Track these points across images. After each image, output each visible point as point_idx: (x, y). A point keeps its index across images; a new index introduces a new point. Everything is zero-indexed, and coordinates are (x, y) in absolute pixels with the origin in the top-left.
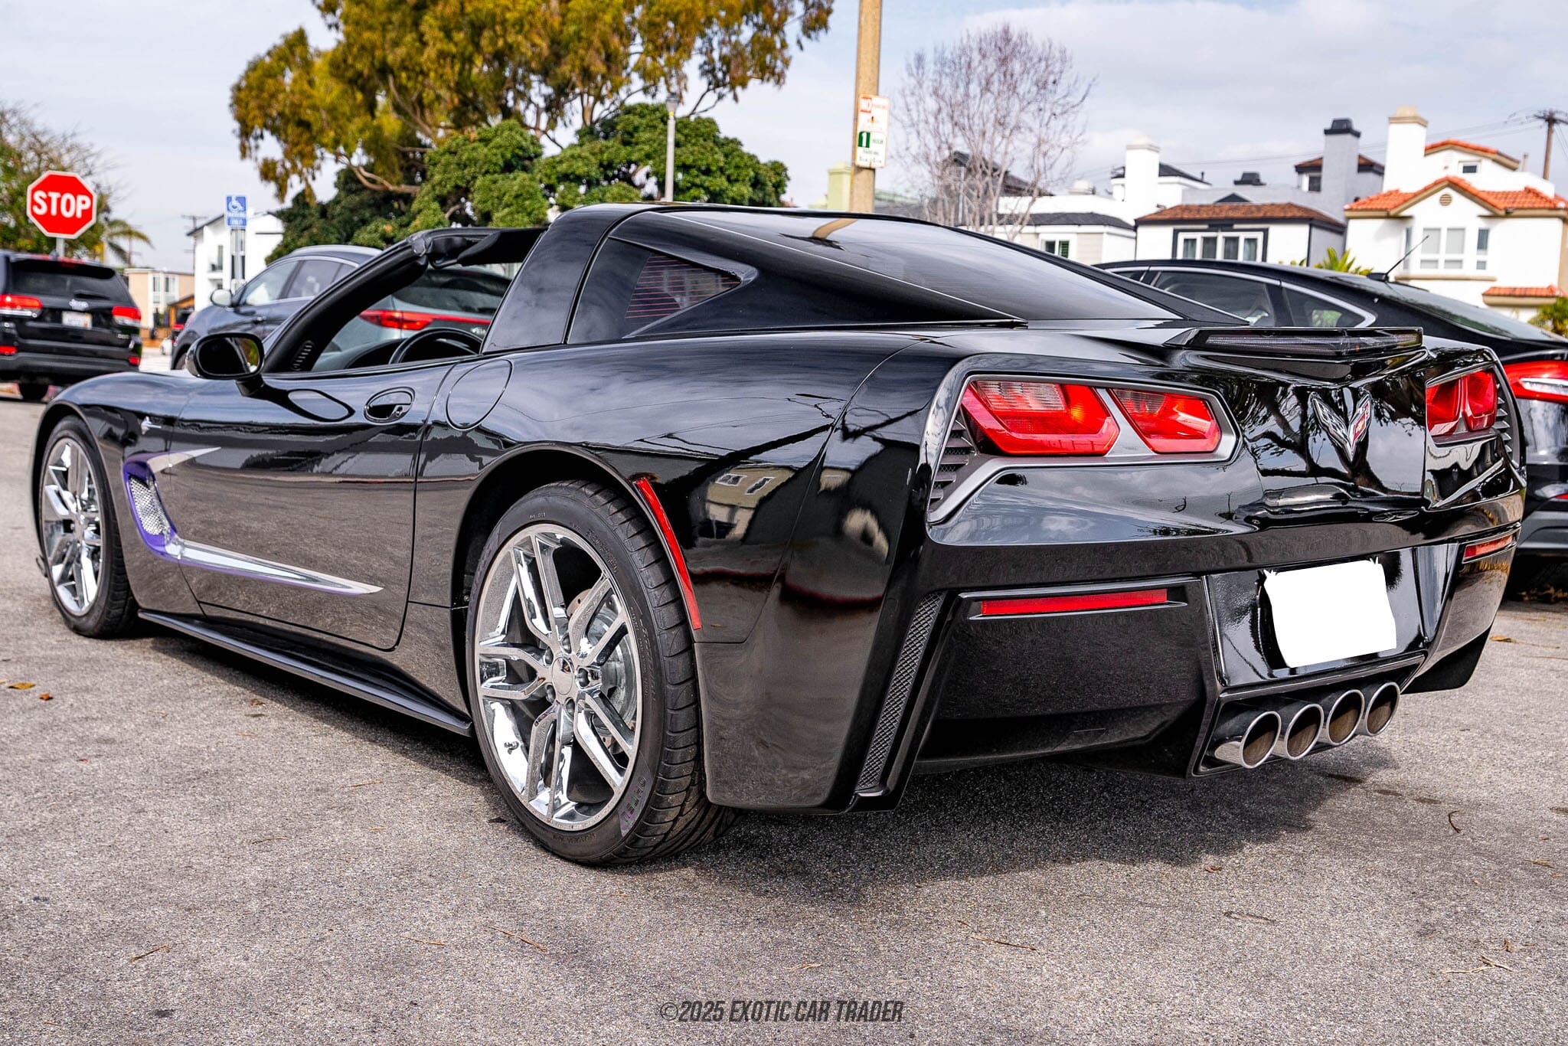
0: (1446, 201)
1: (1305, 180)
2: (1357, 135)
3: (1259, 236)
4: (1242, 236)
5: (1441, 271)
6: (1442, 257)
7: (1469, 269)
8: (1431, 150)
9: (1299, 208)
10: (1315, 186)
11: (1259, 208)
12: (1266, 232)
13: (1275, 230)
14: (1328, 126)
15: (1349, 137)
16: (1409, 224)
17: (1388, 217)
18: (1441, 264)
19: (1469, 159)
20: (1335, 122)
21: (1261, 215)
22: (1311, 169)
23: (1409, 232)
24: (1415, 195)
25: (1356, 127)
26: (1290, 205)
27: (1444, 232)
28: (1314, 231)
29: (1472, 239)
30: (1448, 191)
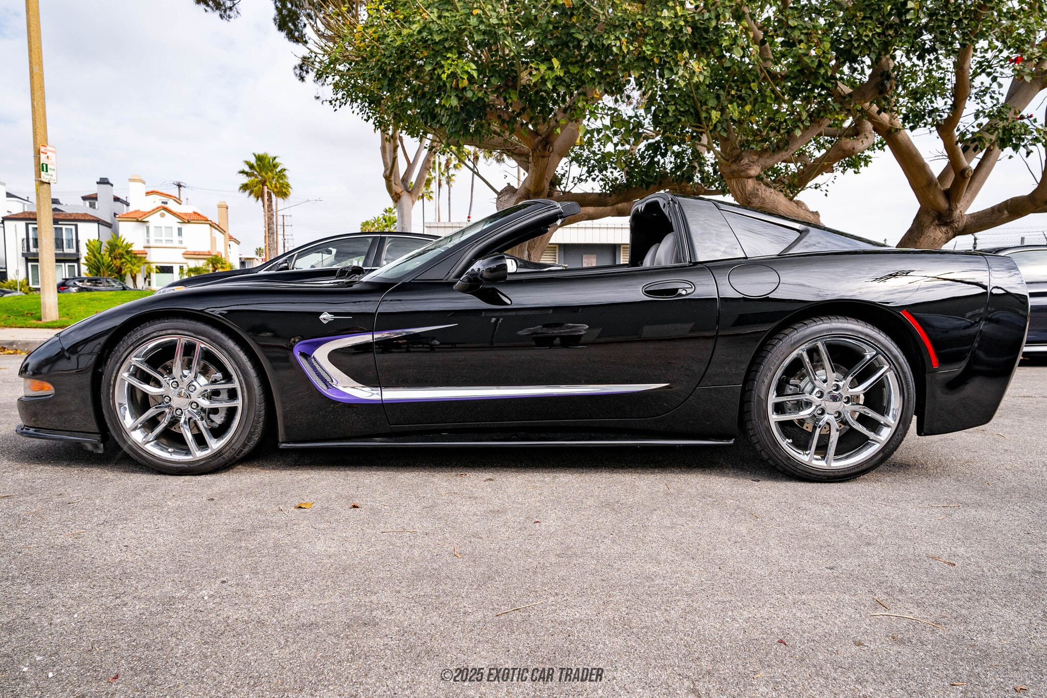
0: (162, 215)
1: (87, 203)
2: (112, 185)
3: (73, 227)
4: (64, 227)
5: (164, 244)
6: (164, 238)
7: (176, 244)
8: (148, 193)
9: (91, 216)
10: (92, 206)
11: (70, 215)
12: (76, 226)
13: (80, 225)
14: (98, 181)
15: (109, 186)
16: (148, 224)
17: (138, 221)
18: (164, 241)
19: (165, 199)
20: (101, 179)
21: (72, 218)
22: (91, 199)
23: (148, 228)
24: (149, 212)
25: (111, 182)
26: (86, 214)
27: (163, 228)
28: (100, 226)
29: (176, 232)
30: (163, 211)
